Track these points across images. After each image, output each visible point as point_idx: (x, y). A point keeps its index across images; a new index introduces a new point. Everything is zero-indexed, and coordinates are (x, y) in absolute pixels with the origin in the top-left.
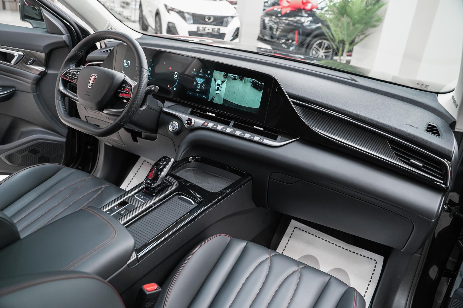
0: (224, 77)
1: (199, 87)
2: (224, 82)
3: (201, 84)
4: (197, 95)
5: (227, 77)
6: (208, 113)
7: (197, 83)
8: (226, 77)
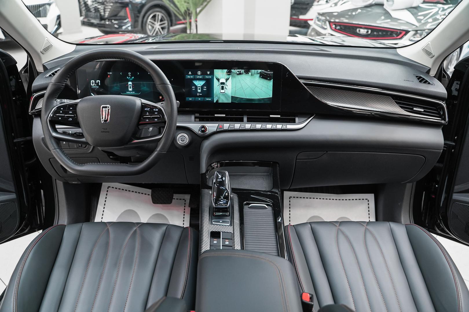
0: (228, 74)
1: (199, 91)
2: (229, 79)
3: (202, 87)
4: (199, 99)
5: (231, 74)
6: (216, 115)
7: (196, 87)
8: (229, 73)
